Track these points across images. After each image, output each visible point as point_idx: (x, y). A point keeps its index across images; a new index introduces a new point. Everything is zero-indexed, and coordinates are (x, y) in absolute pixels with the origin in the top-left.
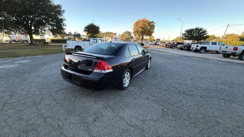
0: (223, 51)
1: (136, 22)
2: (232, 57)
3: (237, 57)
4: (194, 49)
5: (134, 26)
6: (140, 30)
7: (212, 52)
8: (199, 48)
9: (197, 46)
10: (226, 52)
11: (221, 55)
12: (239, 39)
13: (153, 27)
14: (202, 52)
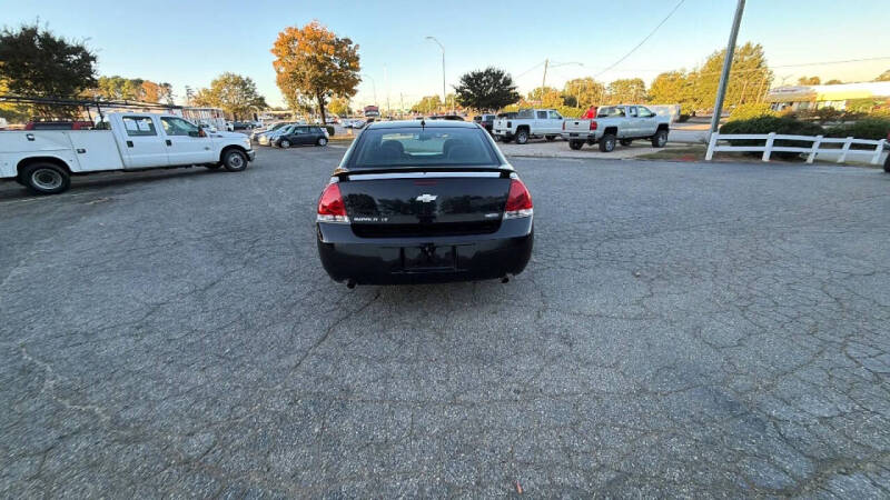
0: (571, 134)
1: (282, 35)
2: (585, 146)
3: (597, 146)
4: (502, 133)
5: (275, 51)
6: (309, 72)
7: (537, 139)
8: (513, 130)
9: (509, 125)
10: (576, 135)
11: (567, 144)
12: (563, 100)
13: (351, 60)
14: (522, 139)
